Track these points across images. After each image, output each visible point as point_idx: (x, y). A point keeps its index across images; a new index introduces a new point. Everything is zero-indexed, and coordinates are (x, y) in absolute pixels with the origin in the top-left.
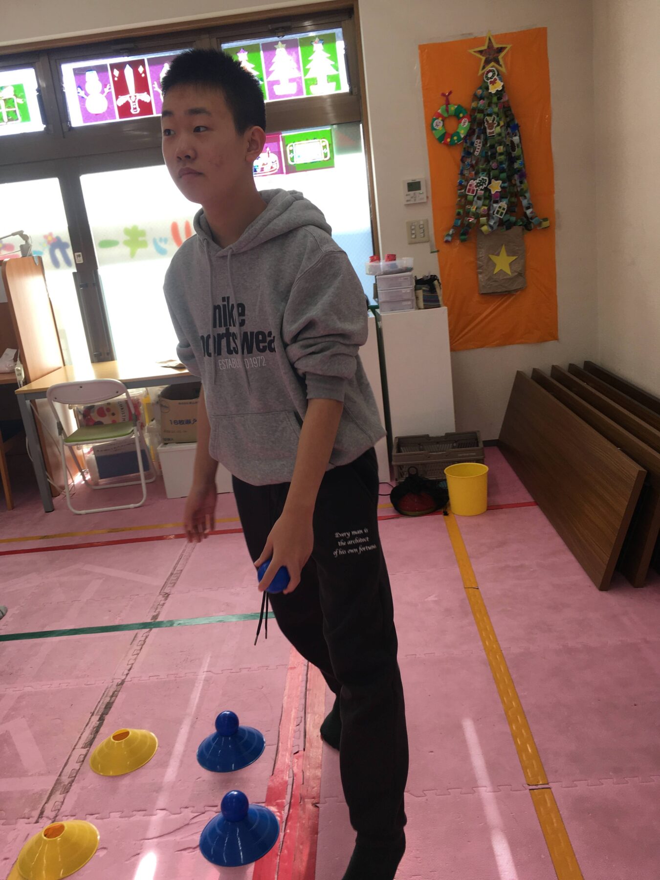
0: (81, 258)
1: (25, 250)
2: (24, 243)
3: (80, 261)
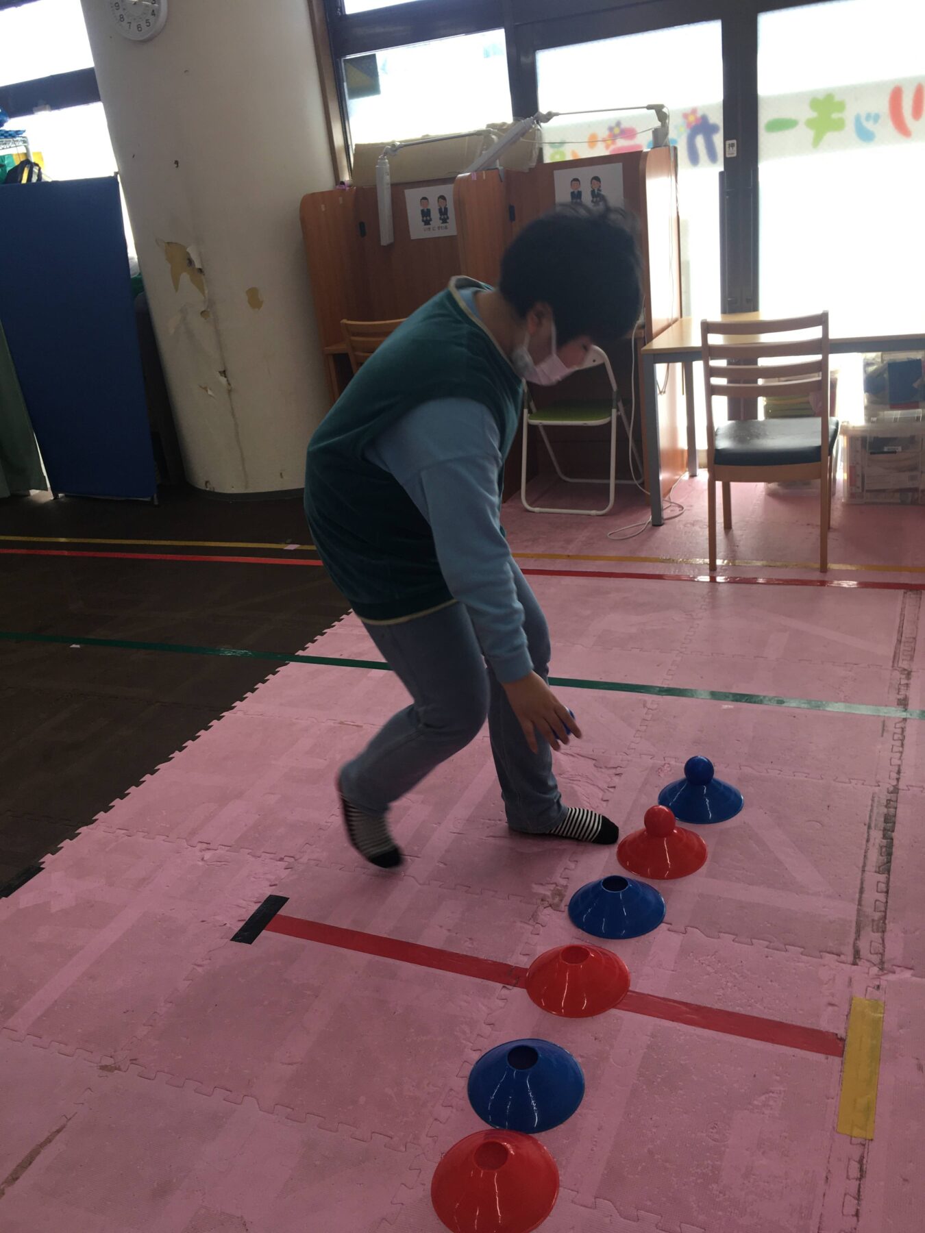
0: (735, 148)
1: (660, 136)
2: (658, 124)
3: (733, 154)
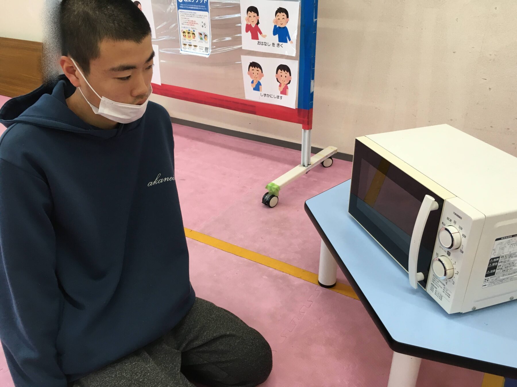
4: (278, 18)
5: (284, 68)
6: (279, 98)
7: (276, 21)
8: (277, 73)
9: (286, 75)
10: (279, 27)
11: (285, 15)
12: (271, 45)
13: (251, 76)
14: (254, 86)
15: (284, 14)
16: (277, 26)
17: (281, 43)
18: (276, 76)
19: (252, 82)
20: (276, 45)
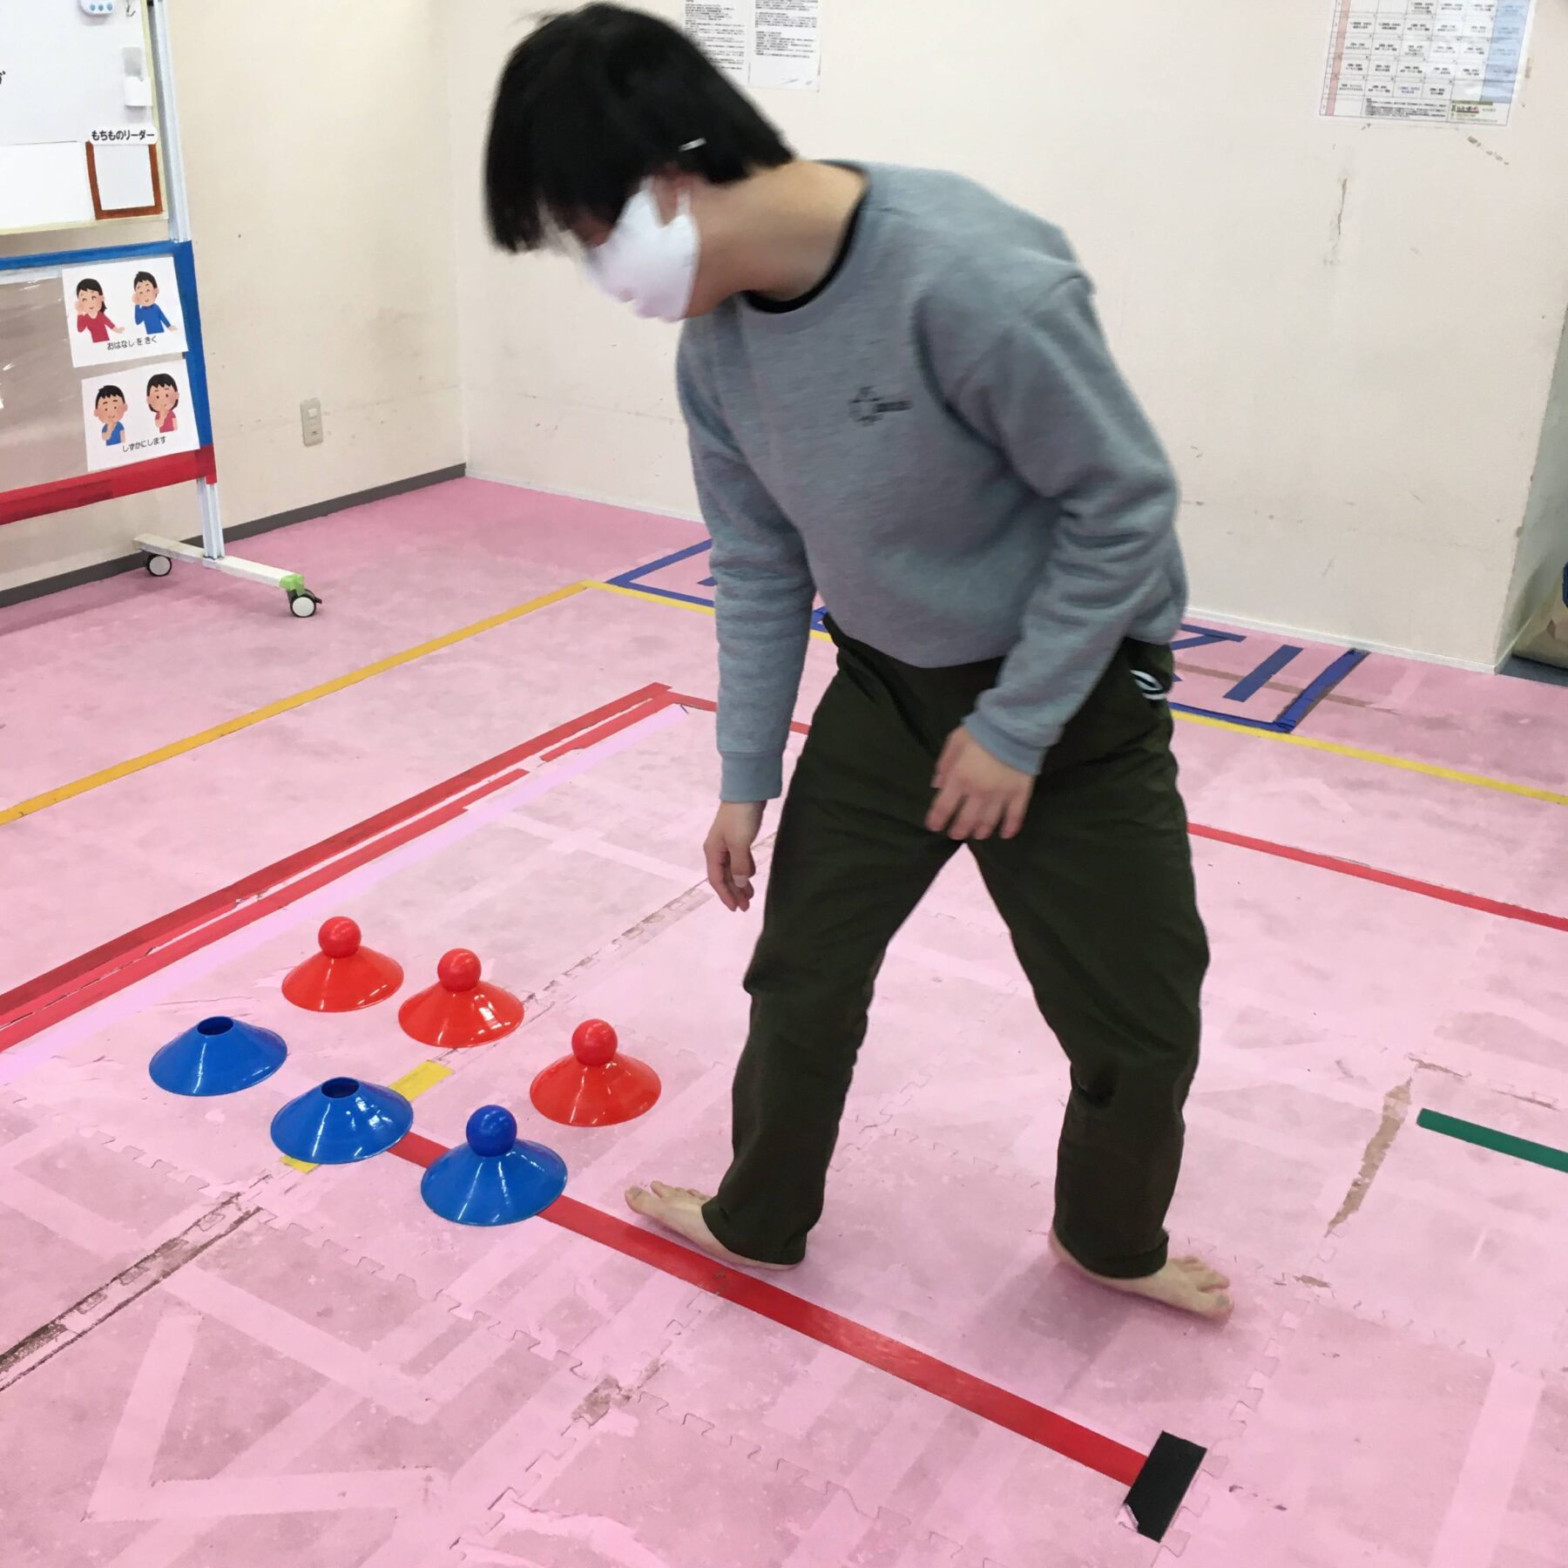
4: (140, 290)
5: (161, 380)
6: (160, 441)
7: (137, 298)
8: (148, 394)
9: (167, 392)
10: (145, 308)
11: (151, 285)
12: (136, 344)
13: (102, 419)
14: (109, 435)
15: (148, 282)
16: (141, 306)
17: (151, 336)
18: (148, 400)
19: (105, 430)
20: (144, 341)
